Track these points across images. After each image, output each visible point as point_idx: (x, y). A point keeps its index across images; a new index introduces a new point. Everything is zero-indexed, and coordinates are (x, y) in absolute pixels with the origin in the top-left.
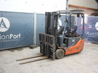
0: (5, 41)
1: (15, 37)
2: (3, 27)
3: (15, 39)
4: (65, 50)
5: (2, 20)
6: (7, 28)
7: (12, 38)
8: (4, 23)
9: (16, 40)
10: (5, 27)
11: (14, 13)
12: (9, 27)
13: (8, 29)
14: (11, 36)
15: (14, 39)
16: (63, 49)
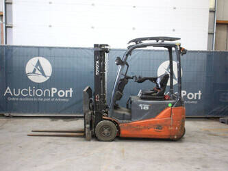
0: (42, 99)
1: (61, 93)
2: (40, 73)
3: (61, 98)
4: (120, 125)
5: (38, 63)
6: (45, 76)
7: (56, 95)
8: (41, 68)
9: (64, 100)
10: (44, 74)
11: (61, 50)
12: (50, 75)
13: (48, 78)
14: (53, 92)
15: (58, 97)
16: (114, 122)
